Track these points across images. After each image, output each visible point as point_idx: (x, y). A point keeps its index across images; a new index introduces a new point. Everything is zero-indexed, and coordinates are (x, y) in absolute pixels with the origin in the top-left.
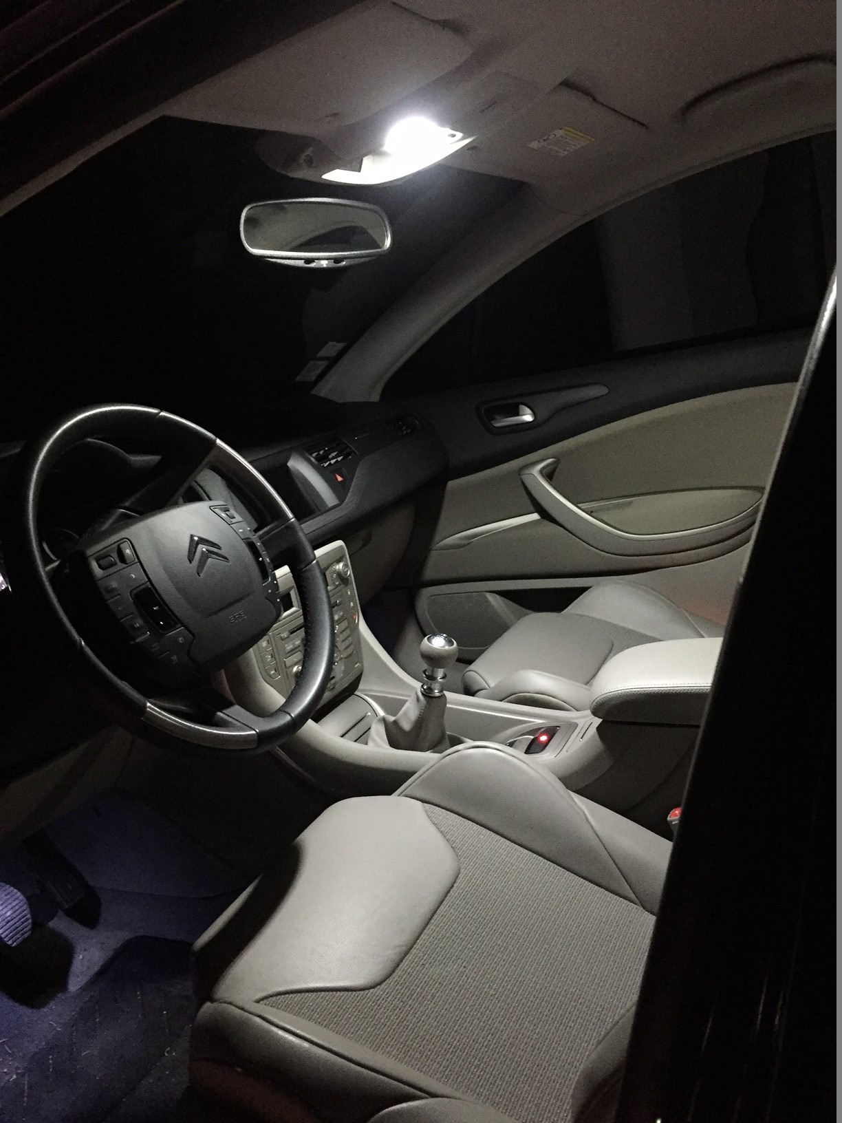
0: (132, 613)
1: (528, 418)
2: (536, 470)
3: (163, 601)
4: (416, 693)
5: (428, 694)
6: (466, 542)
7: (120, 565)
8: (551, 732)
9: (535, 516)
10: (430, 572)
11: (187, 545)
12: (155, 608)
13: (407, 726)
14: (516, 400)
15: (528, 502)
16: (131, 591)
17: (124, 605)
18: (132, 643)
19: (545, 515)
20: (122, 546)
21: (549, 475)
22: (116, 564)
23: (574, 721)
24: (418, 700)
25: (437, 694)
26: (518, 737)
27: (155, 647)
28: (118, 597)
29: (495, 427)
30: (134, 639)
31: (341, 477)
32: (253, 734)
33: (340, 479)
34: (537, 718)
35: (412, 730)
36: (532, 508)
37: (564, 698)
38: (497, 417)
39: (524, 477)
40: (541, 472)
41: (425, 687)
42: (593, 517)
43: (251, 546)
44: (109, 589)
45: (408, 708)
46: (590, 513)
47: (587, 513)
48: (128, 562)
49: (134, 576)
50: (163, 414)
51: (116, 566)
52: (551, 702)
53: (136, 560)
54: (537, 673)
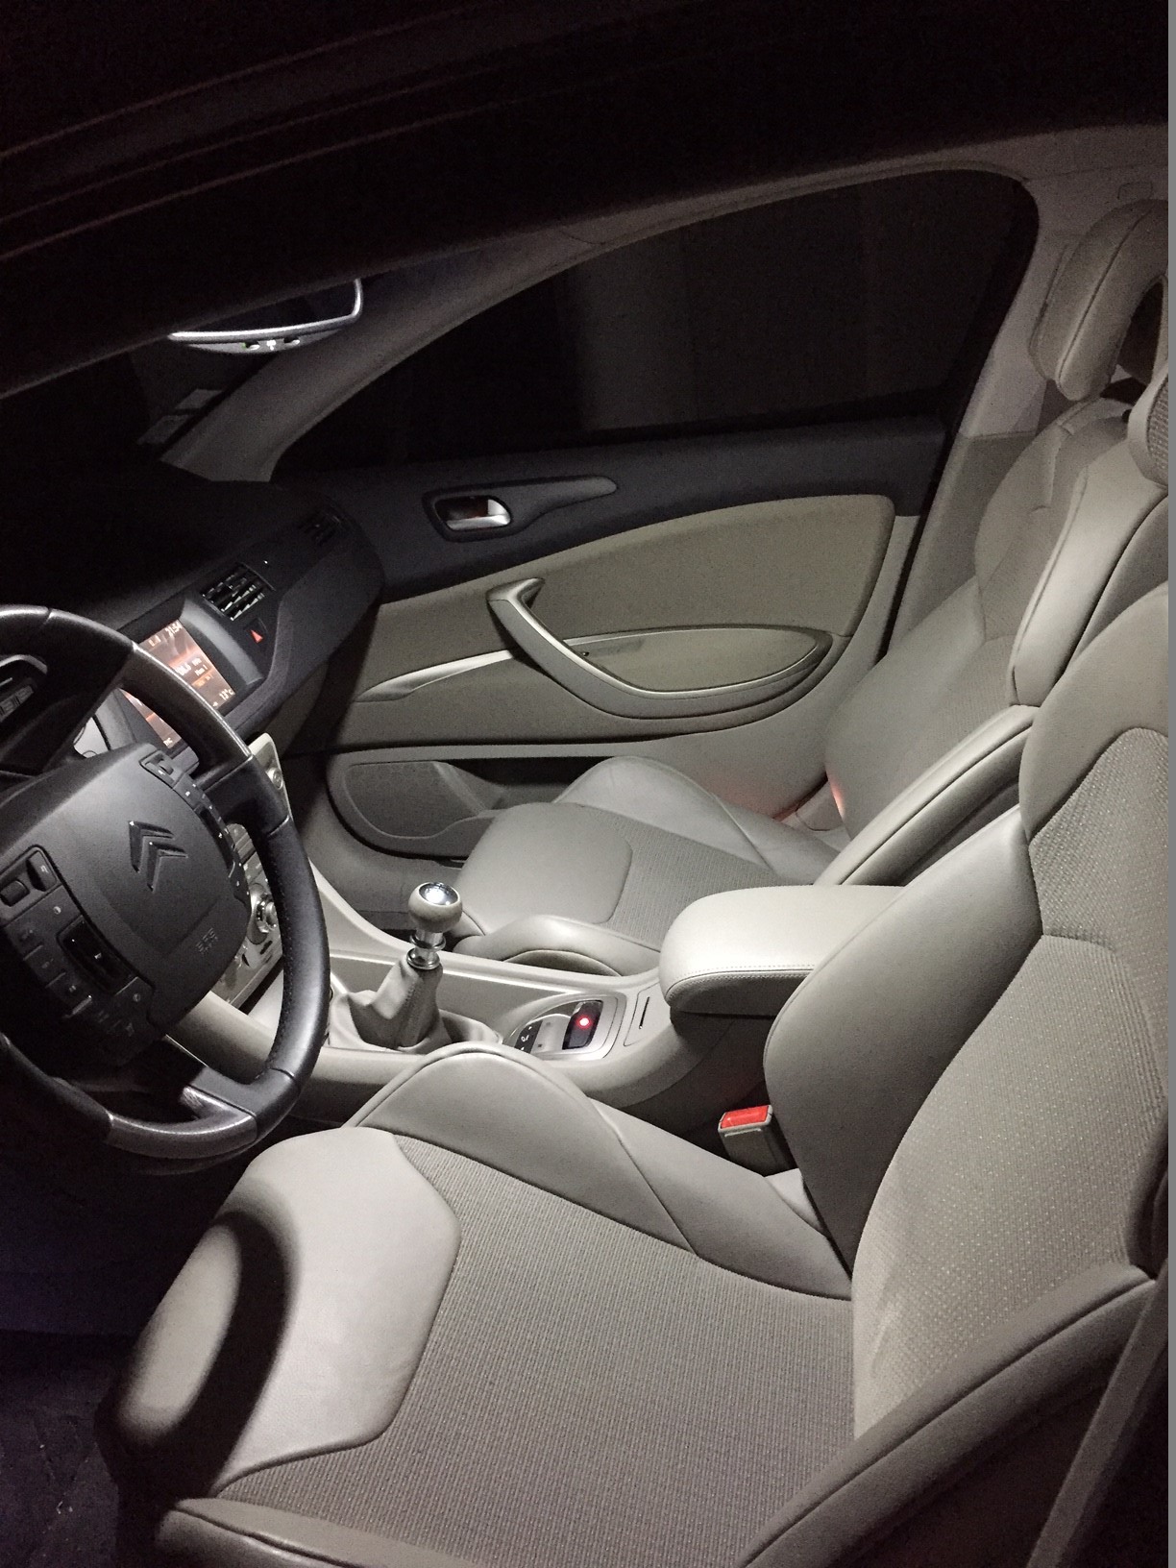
0: (64, 970)
1: (498, 516)
2: (511, 596)
3: (107, 942)
4: (400, 965)
5: (418, 964)
6: (408, 691)
7: (35, 894)
8: (594, 1010)
9: (504, 656)
10: (350, 734)
11: (127, 840)
12: (96, 957)
13: (388, 1012)
14: (483, 493)
15: (496, 637)
16: (58, 934)
17: (47, 962)
18: (67, 1016)
19: (520, 654)
20: (32, 860)
21: (529, 601)
22: (27, 892)
23: (619, 991)
24: (403, 973)
25: (431, 967)
26: (542, 1016)
27: (101, 1017)
28: (40, 947)
29: (452, 530)
30: (70, 1010)
31: (259, 634)
32: (248, 1122)
33: (258, 638)
34: (570, 987)
35: (395, 1018)
36: (500, 644)
37: (600, 957)
38: (456, 515)
39: (494, 605)
40: (519, 597)
41: (414, 956)
42: (586, 660)
43: (204, 815)
44: (25, 937)
45: (388, 986)
46: (585, 655)
47: (574, 652)
48: (46, 884)
49: (59, 909)
50: (54, 614)
51: (28, 896)
52: (583, 963)
53: (59, 881)
54: (558, 921)
